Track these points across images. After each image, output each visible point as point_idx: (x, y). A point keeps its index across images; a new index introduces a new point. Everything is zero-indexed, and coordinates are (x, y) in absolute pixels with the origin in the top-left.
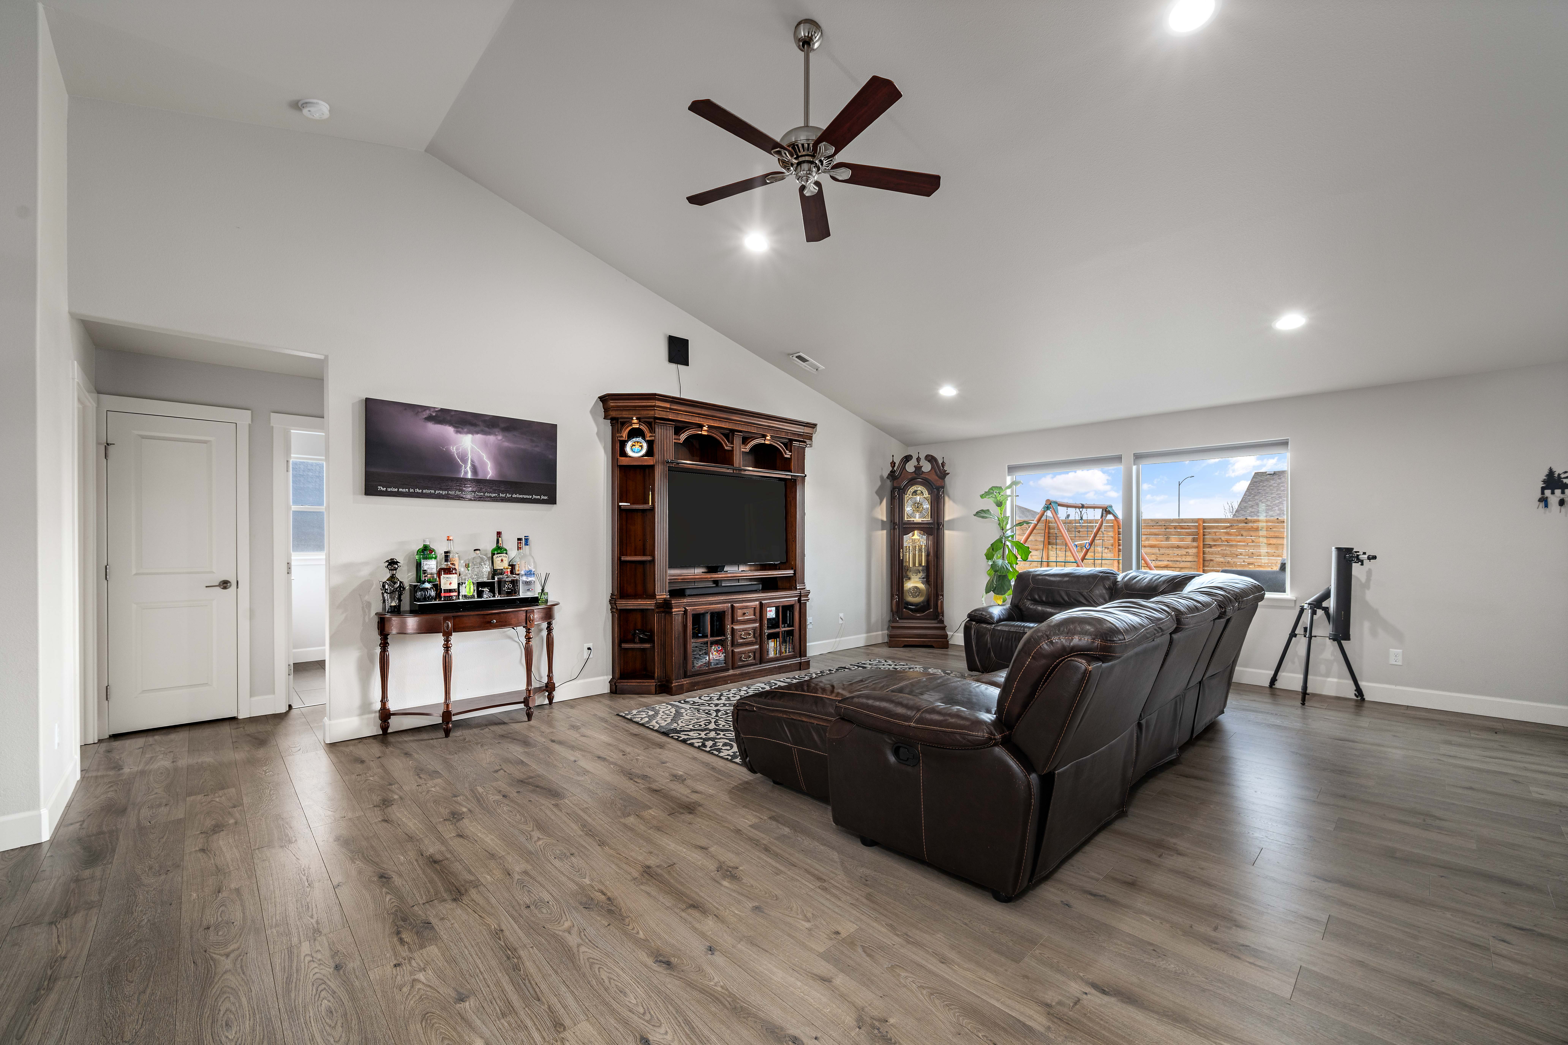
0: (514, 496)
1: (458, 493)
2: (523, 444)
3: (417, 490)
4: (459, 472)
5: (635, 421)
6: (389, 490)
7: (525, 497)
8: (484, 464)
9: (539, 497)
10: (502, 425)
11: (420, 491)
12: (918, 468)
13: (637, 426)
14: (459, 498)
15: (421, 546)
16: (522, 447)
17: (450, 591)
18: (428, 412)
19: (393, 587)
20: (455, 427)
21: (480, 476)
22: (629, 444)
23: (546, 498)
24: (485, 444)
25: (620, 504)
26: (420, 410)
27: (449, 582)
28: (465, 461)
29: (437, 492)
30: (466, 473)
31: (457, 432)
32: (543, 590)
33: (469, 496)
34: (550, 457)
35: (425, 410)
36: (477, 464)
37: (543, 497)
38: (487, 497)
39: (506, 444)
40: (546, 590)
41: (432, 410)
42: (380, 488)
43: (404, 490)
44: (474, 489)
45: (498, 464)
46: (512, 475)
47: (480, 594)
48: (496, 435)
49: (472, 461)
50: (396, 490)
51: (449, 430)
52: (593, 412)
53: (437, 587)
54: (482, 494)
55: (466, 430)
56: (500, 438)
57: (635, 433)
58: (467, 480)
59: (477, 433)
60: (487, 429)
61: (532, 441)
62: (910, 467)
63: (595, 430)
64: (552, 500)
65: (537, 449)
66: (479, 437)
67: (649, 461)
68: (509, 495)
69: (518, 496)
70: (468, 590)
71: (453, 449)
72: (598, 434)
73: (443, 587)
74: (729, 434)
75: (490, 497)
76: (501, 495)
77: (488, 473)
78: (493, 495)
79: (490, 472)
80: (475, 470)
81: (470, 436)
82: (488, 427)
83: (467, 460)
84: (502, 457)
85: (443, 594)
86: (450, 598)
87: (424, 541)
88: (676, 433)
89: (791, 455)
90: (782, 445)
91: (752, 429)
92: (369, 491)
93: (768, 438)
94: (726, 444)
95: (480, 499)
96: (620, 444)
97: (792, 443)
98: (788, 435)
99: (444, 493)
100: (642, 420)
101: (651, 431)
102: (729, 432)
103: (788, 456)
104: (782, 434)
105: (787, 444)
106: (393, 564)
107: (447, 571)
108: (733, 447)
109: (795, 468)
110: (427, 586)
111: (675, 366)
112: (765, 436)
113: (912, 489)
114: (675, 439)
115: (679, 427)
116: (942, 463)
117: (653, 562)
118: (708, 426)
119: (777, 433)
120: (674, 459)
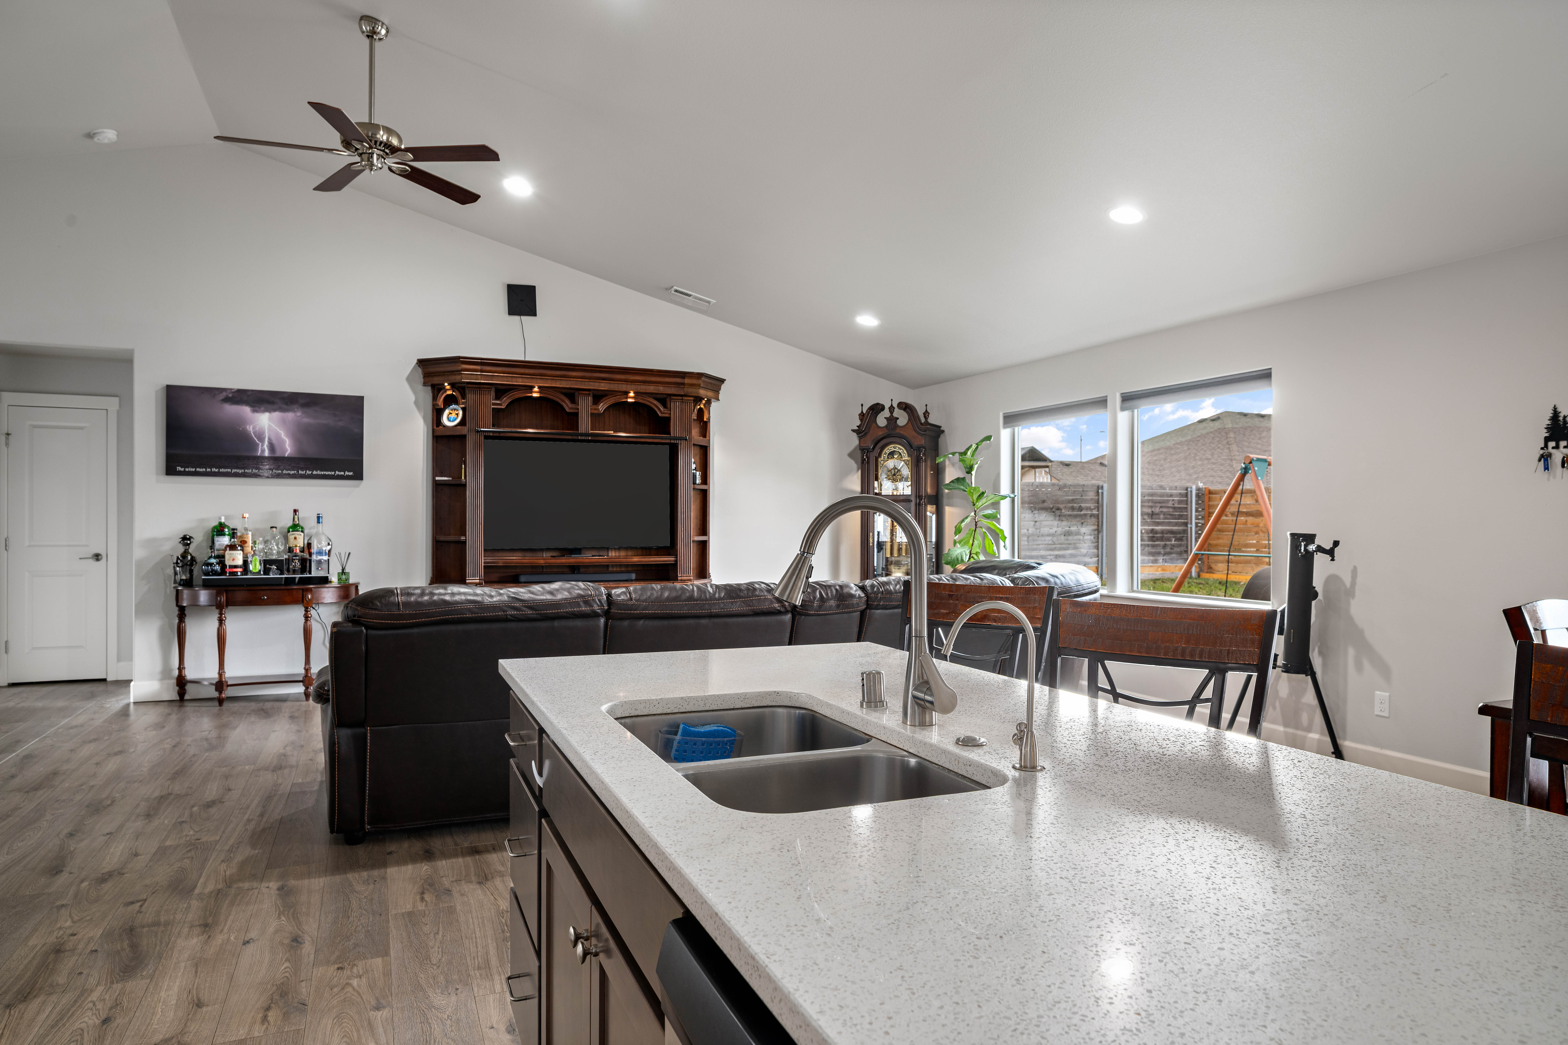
0: (315, 473)
1: (255, 471)
2: (325, 419)
3: (214, 470)
4: (257, 450)
5: (448, 387)
6: (187, 470)
7: (327, 473)
8: (282, 442)
9: (343, 473)
10: (302, 401)
11: (217, 470)
12: (892, 420)
13: (449, 392)
14: (256, 476)
15: (216, 523)
16: (324, 422)
17: (236, 567)
18: (224, 394)
19: (186, 561)
20: (251, 406)
21: (278, 454)
22: (447, 412)
24: (283, 422)
25: (437, 478)
26: (217, 393)
27: (236, 558)
28: (262, 440)
29: (234, 471)
30: (263, 451)
31: (254, 411)
32: (343, 569)
33: (266, 474)
34: (356, 430)
35: (222, 392)
36: (274, 441)
37: (347, 473)
38: (286, 474)
39: (306, 420)
40: (347, 570)
41: (229, 391)
42: (179, 469)
43: (202, 470)
44: (272, 467)
45: (297, 440)
46: (312, 451)
47: (266, 571)
48: (295, 412)
49: (269, 439)
50: (194, 470)
51: (246, 410)
52: (409, 379)
53: (222, 563)
54: (280, 471)
55: (262, 409)
56: (299, 414)
57: (450, 401)
58: (263, 458)
59: (275, 410)
60: (285, 406)
61: (335, 415)
62: (881, 420)
63: (412, 397)
64: (359, 476)
65: (341, 424)
66: (277, 415)
67: (464, 430)
68: (309, 472)
69: (319, 472)
70: (255, 566)
71: (250, 428)
72: (416, 403)
73: (228, 562)
74: (572, 395)
75: (289, 474)
76: (300, 472)
77: (286, 450)
78: (293, 472)
79: (288, 449)
80: (272, 447)
81: (266, 414)
82: (286, 404)
83: (264, 438)
84: (301, 433)
85: (228, 570)
86: (235, 574)
87: (220, 518)
88: (497, 398)
89: (670, 414)
90: (655, 402)
91: (603, 386)
92: (171, 470)
93: (632, 394)
94: (568, 406)
95: (278, 476)
96: (438, 413)
97: (671, 399)
98: (661, 389)
99: (240, 471)
100: (453, 386)
101: (464, 397)
102: (572, 391)
103: (667, 415)
104: (651, 389)
105: (664, 400)
106: (186, 540)
107: (232, 547)
108: (578, 409)
109: (676, 430)
110: (213, 561)
111: (517, 318)
112: (626, 393)
113: (887, 450)
114: (493, 404)
115: (500, 391)
116: (927, 414)
117: (460, 543)
118: (539, 387)
119: (642, 388)
120: (493, 427)
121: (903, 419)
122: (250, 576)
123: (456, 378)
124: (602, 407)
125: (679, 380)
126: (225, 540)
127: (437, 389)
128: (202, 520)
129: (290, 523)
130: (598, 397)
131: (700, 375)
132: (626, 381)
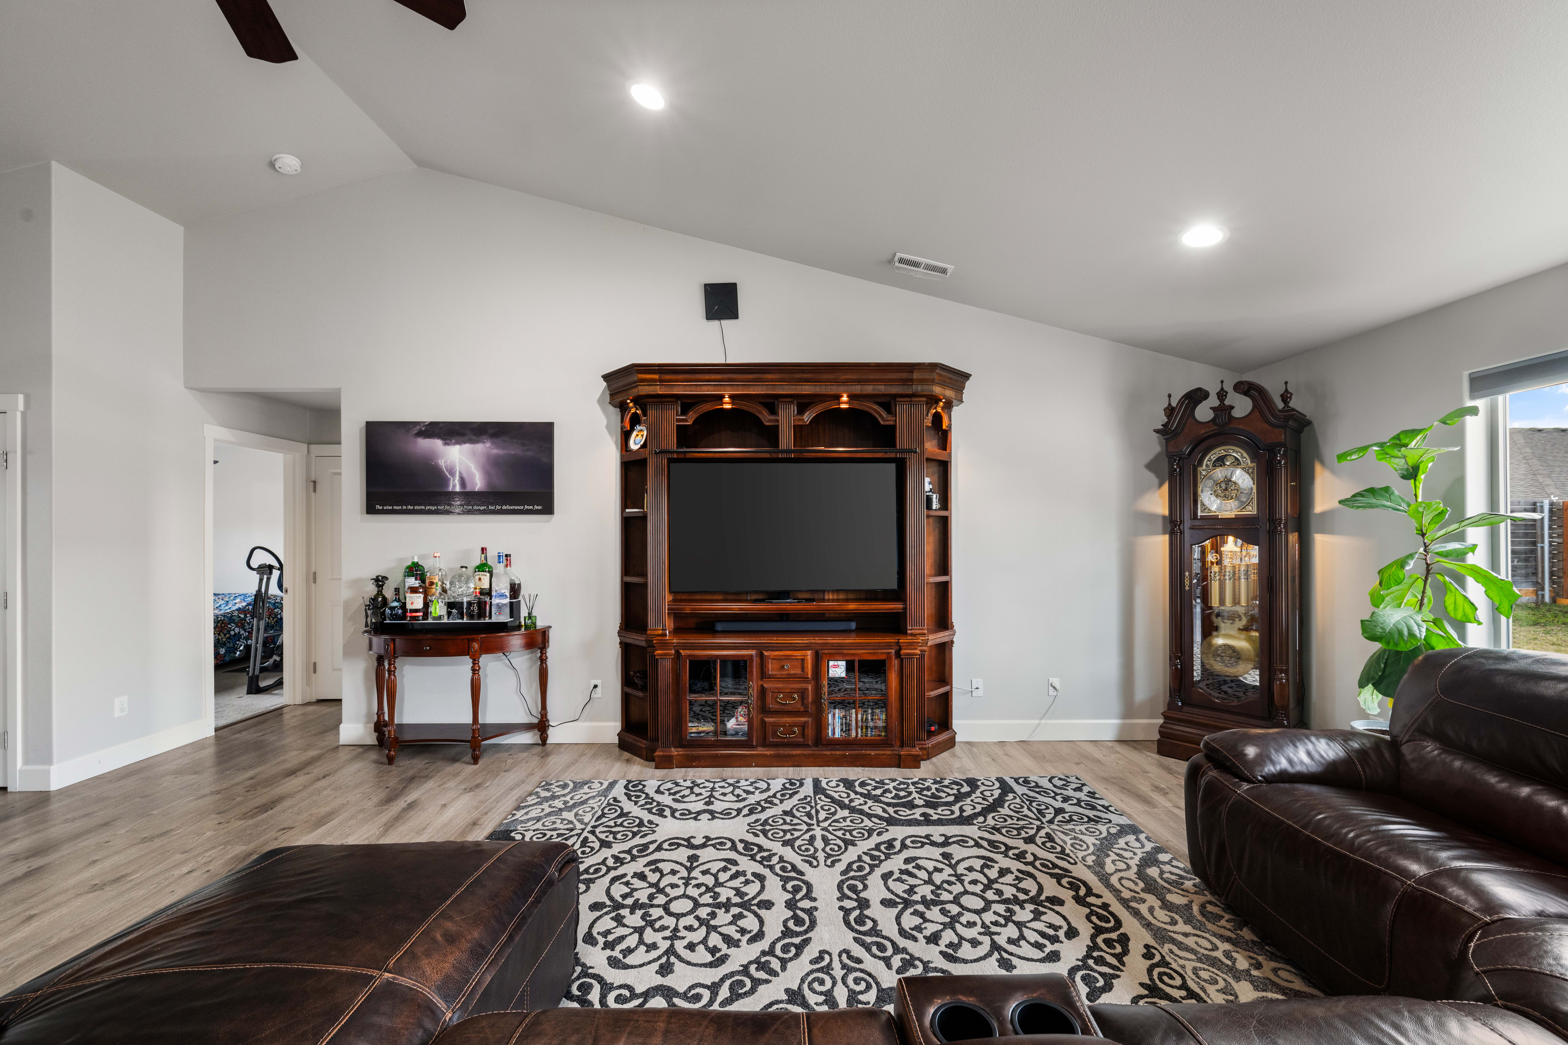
0: (504, 507)
1: (447, 507)
2: (514, 450)
3: (410, 507)
4: (448, 485)
5: (631, 405)
6: (385, 508)
7: (516, 508)
8: (472, 475)
9: (531, 507)
10: (491, 431)
11: (412, 508)
12: (1223, 410)
13: (633, 411)
14: (448, 512)
15: (409, 563)
16: (513, 452)
17: (416, 611)
18: (418, 427)
20: (443, 439)
21: (468, 489)
22: (635, 433)
23: (540, 508)
24: (474, 453)
25: (627, 510)
26: (411, 427)
27: (417, 602)
28: (452, 474)
29: (427, 508)
30: (454, 486)
31: (446, 444)
32: (529, 614)
33: (457, 511)
34: (545, 460)
35: (415, 426)
36: (465, 476)
37: (536, 507)
38: (476, 510)
39: (495, 451)
40: (534, 614)
41: (422, 425)
42: (379, 507)
43: (398, 508)
44: (463, 503)
45: (487, 474)
46: (502, 485)
47: (449, 615)
48: (484, 443)
49: (460, 473)
50: (391, 508)
51: (438, 443)
52: (600, 401)
53: (404, 607)
54: (471, 507)
55: (453, 441)
56: (488, 445)
57: (635, 421)
58: (455, 493)
59: (465, 443)
60: (474, 437)
61: (523, 445)
62: (1204, 412)
64: (548, 509)
65: (529, 453)
66: (467, 446)
67: (648, 452)
68: (498, 507)
69: (508, 507)
70: (438, 611)
71: (442, 463)
72: (607, 427)
73: (409, 606)
74: (771, 403)
75: (479, 510)
76: (490, 507)
77: (477, 485)
78: (483, 508)
79: (478, 483)
80: (463, 482)
81: (458, 447)
82: (476, 435)
83: (455, 472)
84: (493, 465)
85: (409, 614)
86: (415, 618)
87: (413, 558)
88: (684, 412)
89: (895, 421)
90: (876, 407)
91: (807, 389)
92: (371, 509)
93: (845, 398)
94: (766, 418)
95: (469, 512)
96: (626, 436)
97: (895, 401)
98: (882, 389)
99: (433, 508)
100: (636, 401)
101: (645, 414)
102: (771, 399)
103: (891, 423)
104: (869, 389)
105: (888, 403)
106: (380, 581)
107: (414, 590)
108: (777, 421)
109: (902, 440)
110: (395, 604)
111: (716, 323)
112: (838, 397)
113: (1213, 455)
114: (678, 420)
115: (687, 403)
116: (1286, 397)
117: (645, 585)
118: (731, 397)
119: (857, 389)
120: (677, 448)
121: (1242, 406)
122: (430, 621)
123: (635, 392)
124: (807, 417)
125: (905, 375)
126: (412, 582)
127: (623, 408)
128: (401, 560)
129: (477, 562)
130: (804, 403)
131: (930, 367)
132: (836, 382)
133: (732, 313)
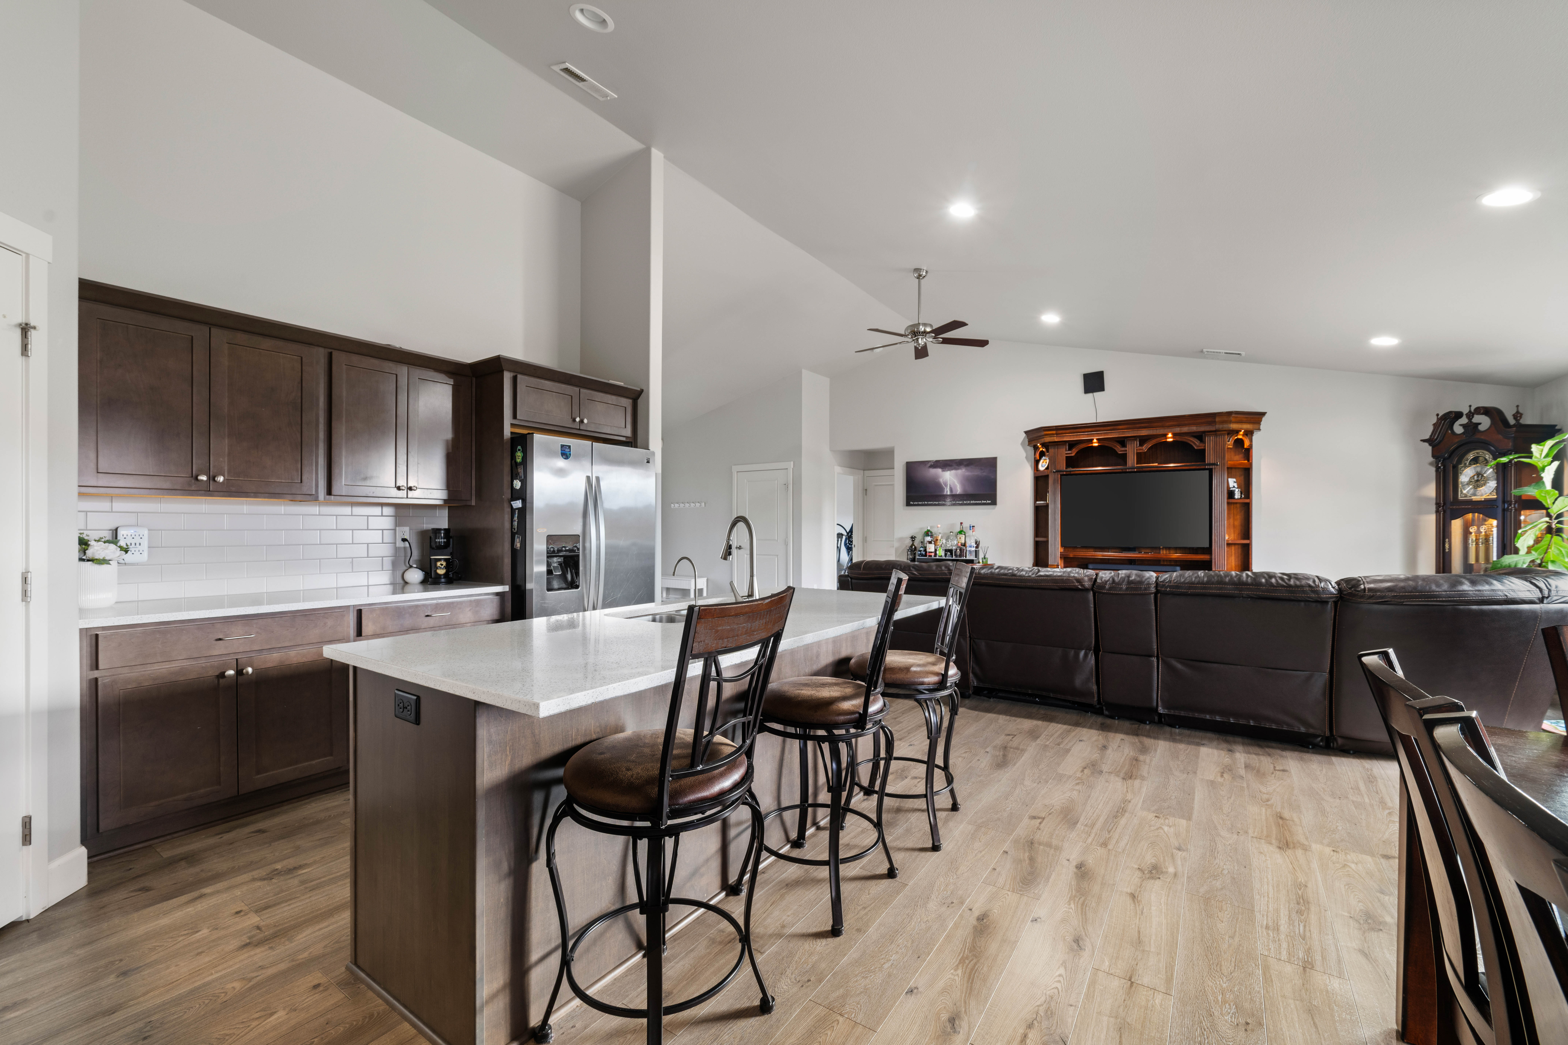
0: (971, 502)
1: (943, 502)
2: (976, 472)
3: (926, 503)
4: (944, 492)
5: (1040, 446)
6: (914, 503)
7: (977, 502)
8: (956, 486)
9: (985, 502)
10: (965, 463)
12: (1472, 426)
13: (1041, 449)
14: (944, 505)
15: (926, 530)
16: (976, 474)
17: (932, 552)
18: (930, 463)
19: (912, 549)
20: (942, 469)
21: (954, 493)
22: (1042, 461)
23: (990, 502)
24: (957, 475)
25: (1037, 502)
26: (926, 463)
27: (932, 548)
28: (946, 486)
29: (934, 503)
30: (947, 492)
31: (943, 471)
32: (984, 556)
33: (948, 504)
34: (992, 477)
35: (928, 463)
36: (952, 486)
37: (988, 502)
38: (957, 503)
39: (968, 473)
40: (987, 556)
41: (932, 462)
42: (911, 503)
43: (920, 503)
44: (951, 500)
45: (963, 485)
46: (970, 490)
47: (946, 555)
48: (962, 469)
49: (950, 485)
50: (917, 503)
51: (939, 471)
52: (1022, 444)
53: (925, 550)
54: (955, 502)
55: (947, 469)
56: (964, 470)
57: (1042, 454)
58: (947, 495)
59: (952, 470)
60: (957, 467)
61: (981, 469)
62: (1458, 428)
63: (1024, 455)
64: (994, 503)
65: (985, 474)
66: (953, 472)
67: (1048, 472)
68: (969, 502)
69: (973, 502)
70: (941, 553)
71: (941, 480)
72: (1026, 458)
73: (928, 550)
74: (1122, 442)
75: (959, 504)
76: (965, 502)
78: (961, 502)
79: (959, 490)
80: (951, 490)
81: (949, 472)
82: (958, 465)
84: (966, 480)
85: (928, 554)
86: (931, 556)
87: (927, 528)
88: (1070, 449)
89: (1205, 446)
90: (1191, 439)
91: (1144, 432)
92: (908, 504)
93: (1170, 435)
94: (1119, 450)
95: (954, 505)
96: (1037, 462)
97: (1205, 435)
98: (1194, 429)
99: (937, 503)
100: (1043, 445)
101: (1048, 452)
102: (1123, 439)
103: (1203, 448)
104: (1185, 429)
105: (1200, 437)
106: (913, 538)
107: (930, 542)
108: (1126, 451)
109: (1210, 458)
110: (922, 549)
111: (1090, 395)
112: (1165, 435)
113: (1471, 456)
114: (1066, 454)
115: (1072, 445)
116: (1517, 415)
117: (1047, 542)
118: (1097, 439)
119: (1178, 430)
120: (1066, 468)
121: (1484, 422)
122: (937, 557)
123: (1043, 441)
124: (1145, 448)
125: (1210, 419)
126: (929, 539)
127: (1036, 448)
128: (921, 529)
129: (959, 530)
130: (1143, 440)
131: (1229, 414)
132: (1163, 427)
133: (1101, 388)
